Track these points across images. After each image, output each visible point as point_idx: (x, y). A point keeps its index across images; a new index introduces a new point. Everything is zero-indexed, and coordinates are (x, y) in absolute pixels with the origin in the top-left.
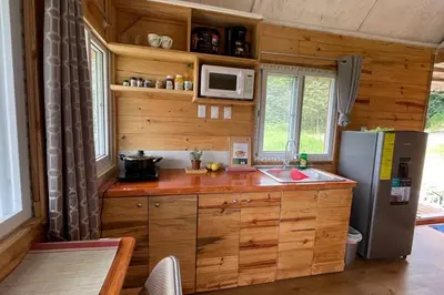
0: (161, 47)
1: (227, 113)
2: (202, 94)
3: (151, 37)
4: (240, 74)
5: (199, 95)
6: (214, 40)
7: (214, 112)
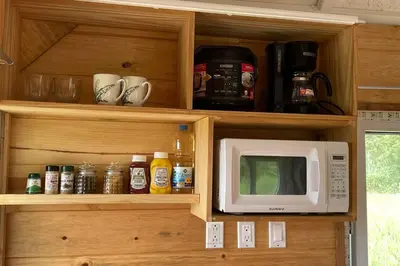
0: (123, 102)
1: (276, 235)
2: (222, 207)
3: (103, 81)
4: (313, 153)
5: (215, 211)
6: (246, 76)
7: (245, 234)
